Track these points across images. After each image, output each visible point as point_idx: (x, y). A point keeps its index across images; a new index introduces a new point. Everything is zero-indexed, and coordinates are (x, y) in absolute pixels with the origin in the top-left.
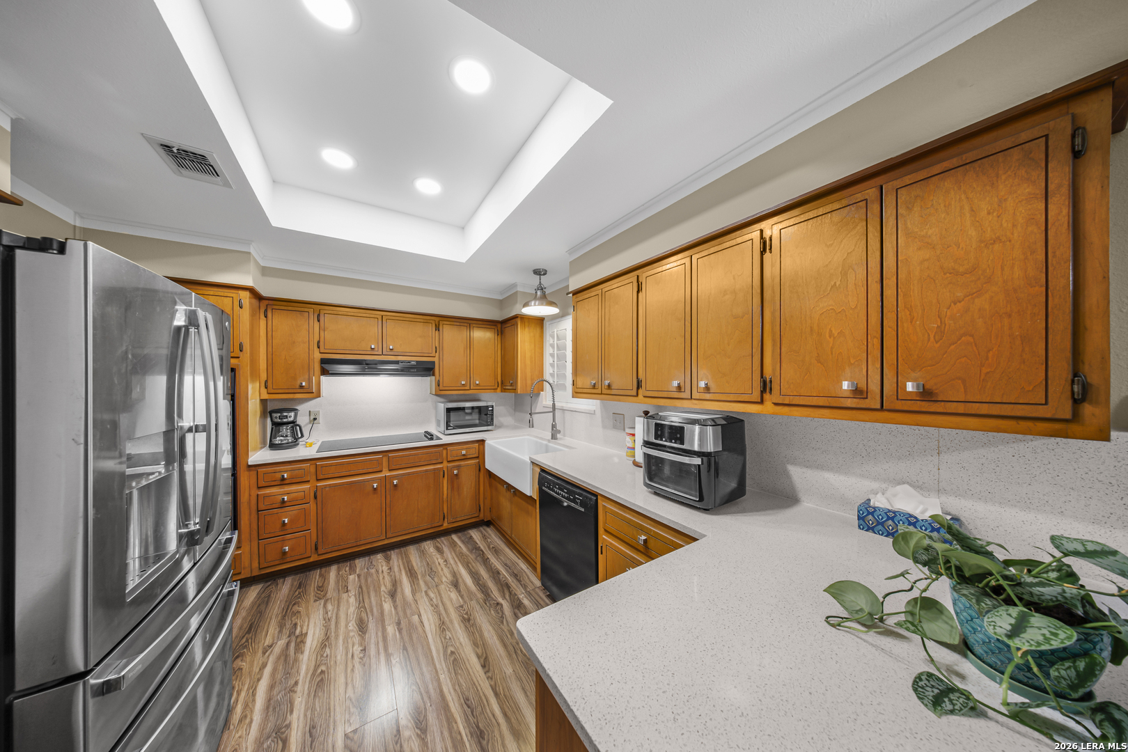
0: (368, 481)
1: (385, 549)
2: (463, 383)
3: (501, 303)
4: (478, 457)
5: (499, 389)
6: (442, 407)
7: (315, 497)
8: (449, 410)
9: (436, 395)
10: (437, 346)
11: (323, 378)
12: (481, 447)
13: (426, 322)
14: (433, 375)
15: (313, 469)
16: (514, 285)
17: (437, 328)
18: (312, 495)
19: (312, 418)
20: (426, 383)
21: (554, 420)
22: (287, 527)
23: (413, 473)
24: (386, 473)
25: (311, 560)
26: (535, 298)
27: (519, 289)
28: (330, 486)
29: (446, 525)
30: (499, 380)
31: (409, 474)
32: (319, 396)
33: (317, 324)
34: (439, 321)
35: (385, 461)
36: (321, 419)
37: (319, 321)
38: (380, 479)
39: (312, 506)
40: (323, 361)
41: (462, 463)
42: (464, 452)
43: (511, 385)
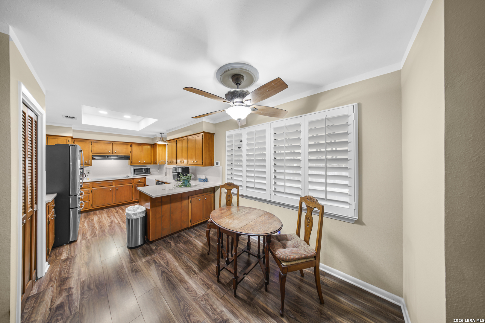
0: (108, 188)
1: (114, 207)
2: (140, 162)
3: (153, 139)
4: (144, 182)
5: (152, 163)
6: (132, 169)
7: (92, 192)
8: (134, 170)
9: (130, 165)
10: (131, 151)
11: (92, 160)
12: (145, 179)
13: (127, 144)
14: (130, 159)
15: (91, 185)
16: (156, 135)
17: (131, 146)
18: (91, 191)
19: (88, 172)
20: (127, 162)
21: (166, 171)
22: (83, 200)
23: (123, 186)
24: (114, 186)
25: (90, 209)
26: (160, 140)
27: (157, 136)
28: (96, 189)
29: (133, 200)
30: (152, 161)
31: (121, 186)
32: (91, 165)
33: (91, 145)
34: (131, 144)
35: (114, 183)
36: (91, 172)
37: (91, 144)
38: (112, 187)
39: (91, 194)
40: (93, 156)
41: (139, 184)
42: (139, 181)
43: (155, 162)
